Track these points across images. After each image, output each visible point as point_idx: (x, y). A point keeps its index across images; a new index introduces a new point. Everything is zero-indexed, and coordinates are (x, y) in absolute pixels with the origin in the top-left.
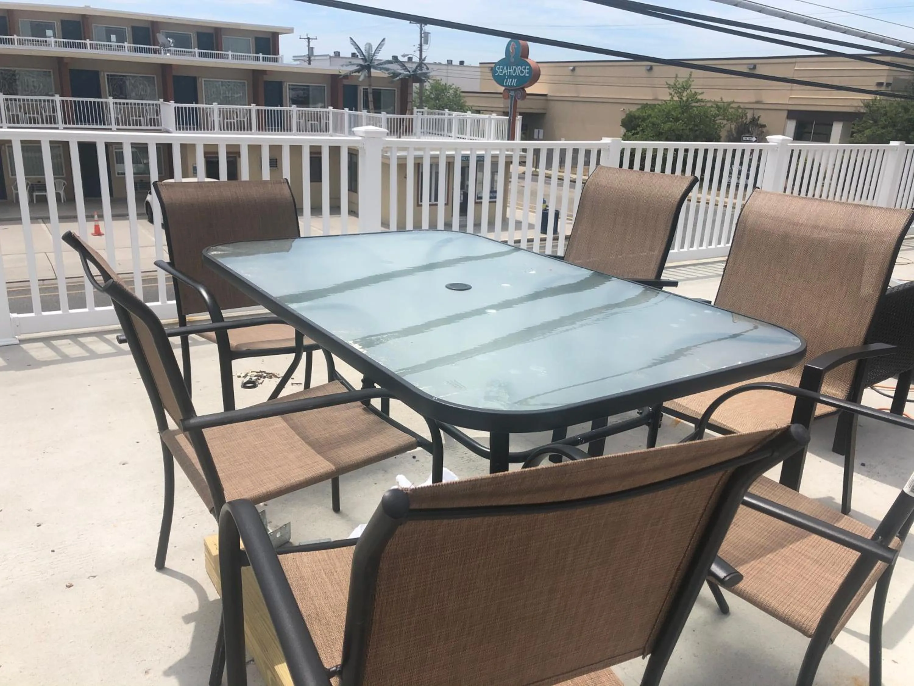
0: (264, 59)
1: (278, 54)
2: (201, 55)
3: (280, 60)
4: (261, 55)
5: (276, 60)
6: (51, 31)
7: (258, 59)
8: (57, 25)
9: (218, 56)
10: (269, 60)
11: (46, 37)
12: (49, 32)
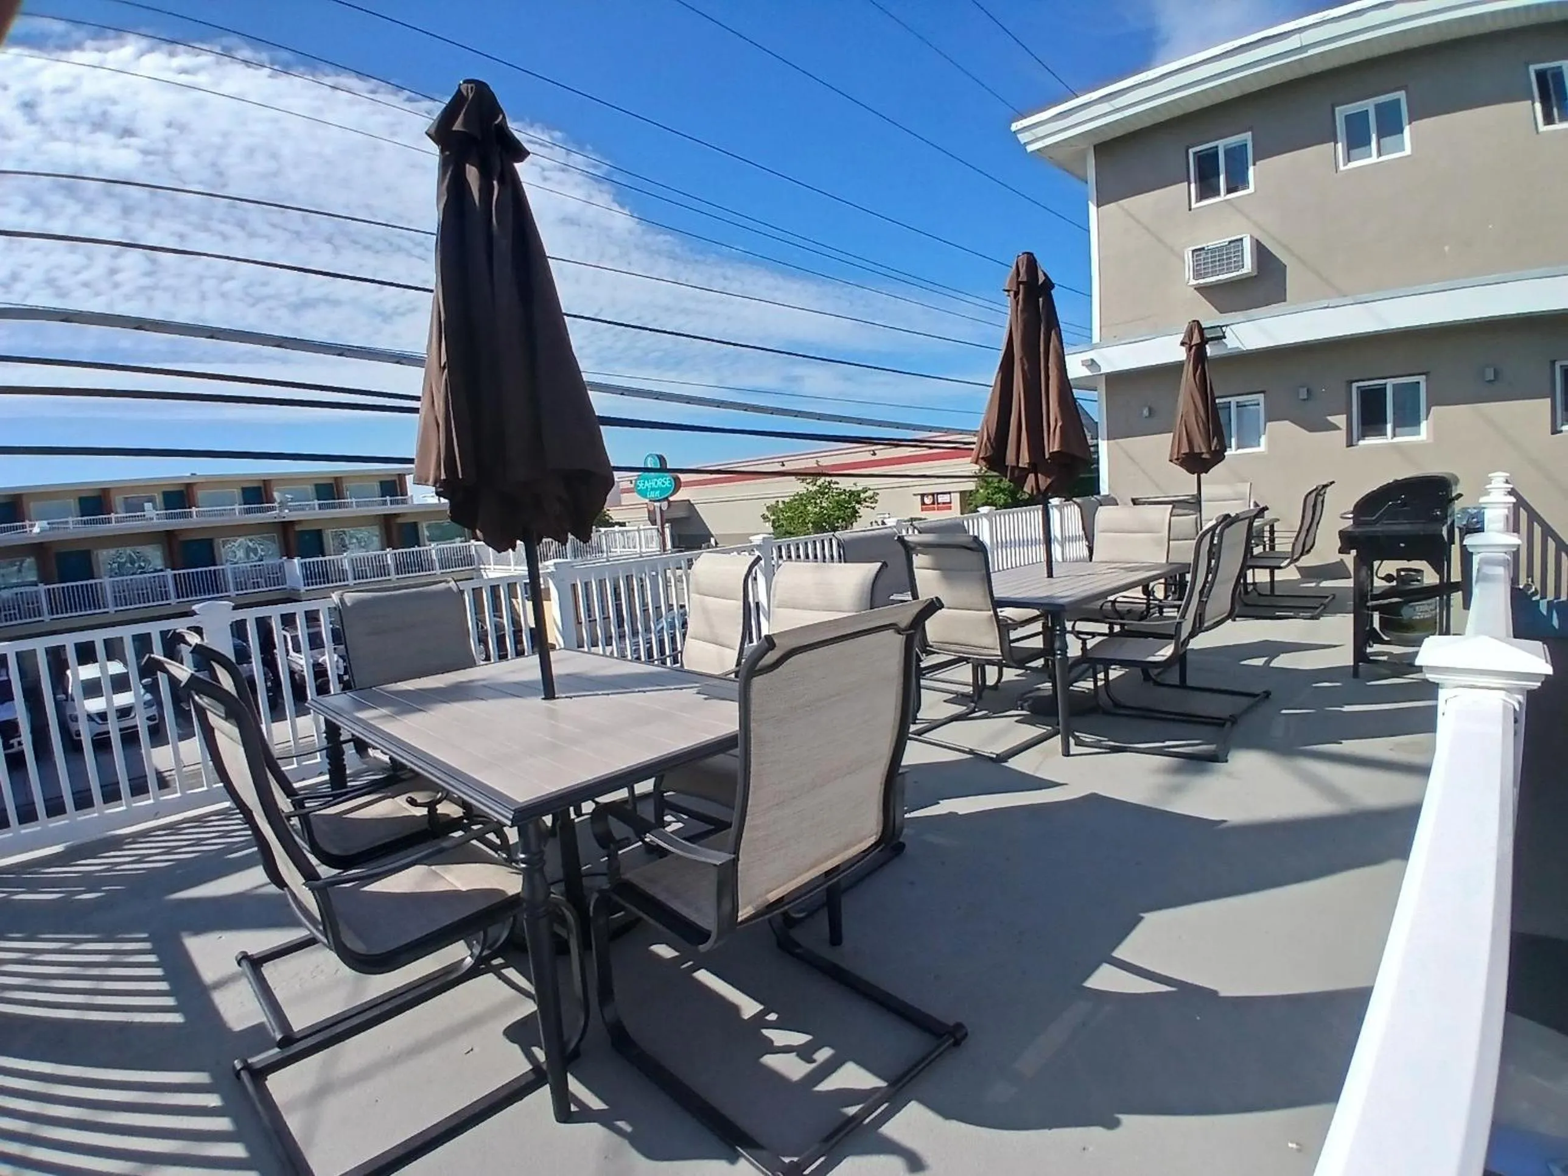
0: (392, 503)
1: (407, 495)
2: (321, 507)
3: (409, 501)
4: (388, 498)
5: (404, 502)
6: (151, 504)
7: (384, 503)
8: (159, 499)
9: (340, 506)
10: (397, 502)
11: (144, 511)
12: (148, 506)
